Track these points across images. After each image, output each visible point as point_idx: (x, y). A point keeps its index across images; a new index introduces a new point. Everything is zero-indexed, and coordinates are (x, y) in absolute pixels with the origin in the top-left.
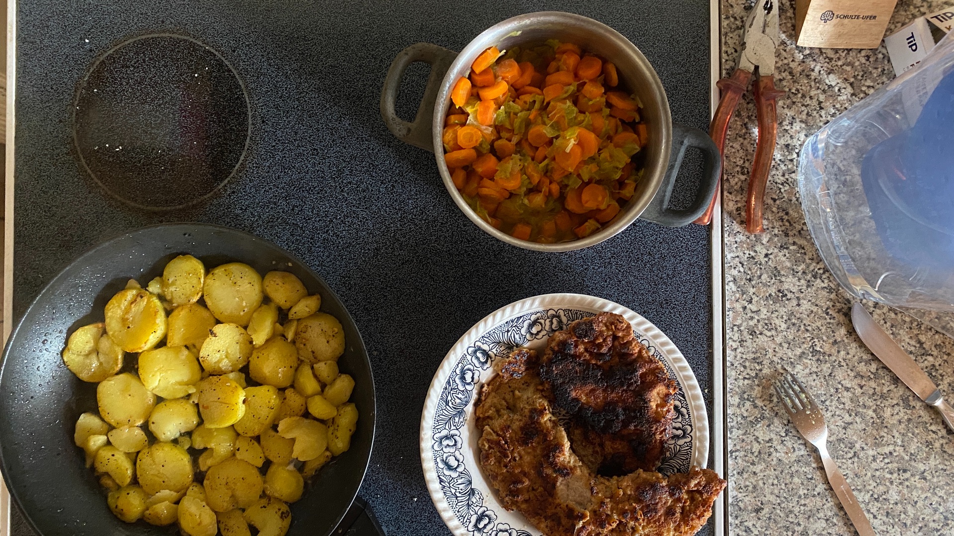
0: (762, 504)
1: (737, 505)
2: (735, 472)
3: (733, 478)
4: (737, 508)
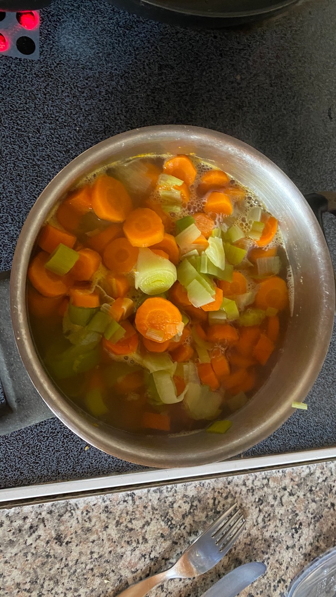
0: (67, 543)
1: (67, 510)
2: (108, 502)
3: (101, 500)
4: (62, 511)
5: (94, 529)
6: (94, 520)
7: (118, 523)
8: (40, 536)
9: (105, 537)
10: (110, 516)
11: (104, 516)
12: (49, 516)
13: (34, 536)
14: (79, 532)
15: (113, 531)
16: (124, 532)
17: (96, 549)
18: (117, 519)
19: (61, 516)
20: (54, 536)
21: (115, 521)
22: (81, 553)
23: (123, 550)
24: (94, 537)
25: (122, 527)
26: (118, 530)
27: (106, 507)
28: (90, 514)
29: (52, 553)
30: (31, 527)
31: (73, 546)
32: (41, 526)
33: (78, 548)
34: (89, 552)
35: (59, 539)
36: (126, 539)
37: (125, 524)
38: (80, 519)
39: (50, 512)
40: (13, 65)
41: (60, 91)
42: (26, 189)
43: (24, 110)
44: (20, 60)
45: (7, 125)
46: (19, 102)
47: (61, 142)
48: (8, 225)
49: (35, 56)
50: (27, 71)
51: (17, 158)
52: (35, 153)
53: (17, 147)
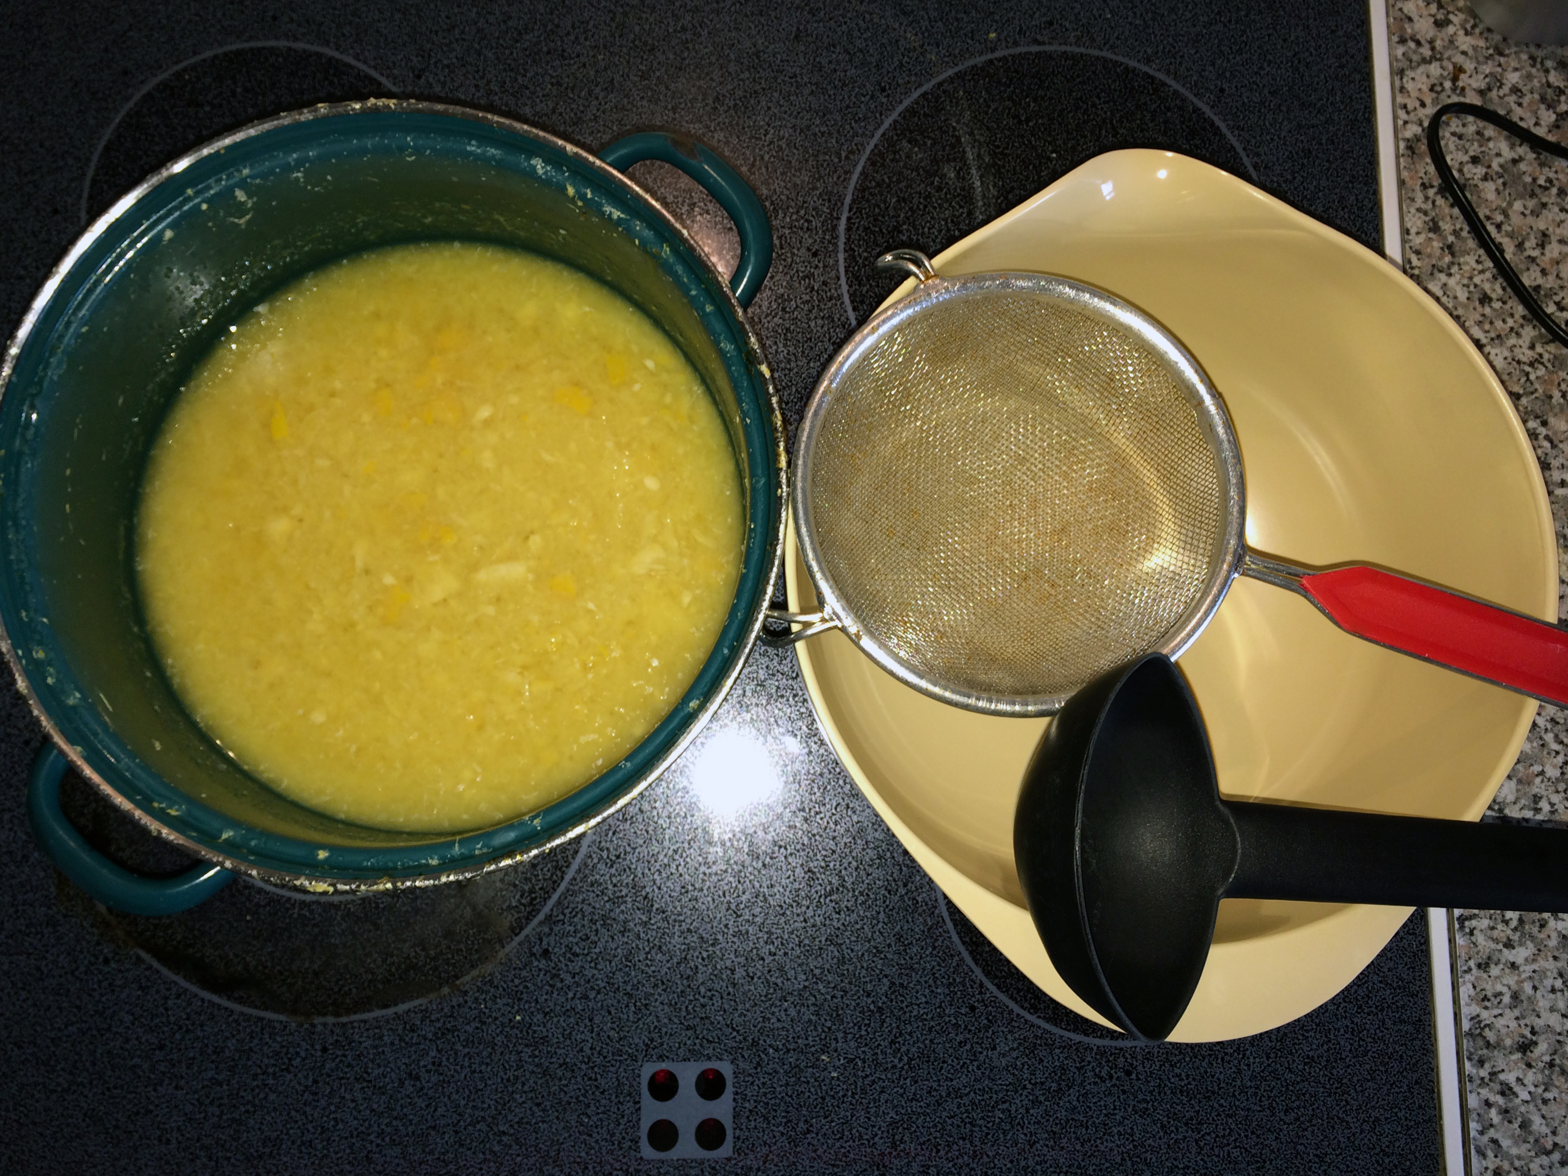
5: (1514, 987)
6: (1499, 988)
7: (1509, 945)
8: (1518, 1080)
9: (1529, 968)
10: (1495, 958)
11: (1495, 971)
12: (1487, 1065)
13: (1517, 1089)
14: (1517, 1012)
15: (1520, 954)
16: (1523, 935)
17: (1548, 983)
18: (1500, 946)
19: (1488, 1045)
20: (1519, 1055)
21: (1505, 950)
22: (1552, 1010)
23: (1554, 935)
24: (1528, 988)
25: (1516, 937)
26: (1521, 944)
27: (1479, 966)
28: (1489, 994)
29: (1547, 1058)
30: (1503, 1094)
31: (1539, 1023)
32: (1502, 1077)
33: (1543, 1014)
34: (1552, 996)
35: (1525, 1047)
36: (1535, 930)
37: (1509, 932)
38: (1496, 1012)
39: (1481, 1063)
40: (747, 1105)
41: (779, 1025)
42: (952, 1080)
43: (820, 1086)
44: (736, 1093)
45: (848, 1114)
46: (807, 1094)
47: (867, 1022)
48: (1013, 1109)
49: (726, 1069)
50: (752, 1083)
51: (902, 1095)
52: (890, 1065)
53: (884, 1097)
